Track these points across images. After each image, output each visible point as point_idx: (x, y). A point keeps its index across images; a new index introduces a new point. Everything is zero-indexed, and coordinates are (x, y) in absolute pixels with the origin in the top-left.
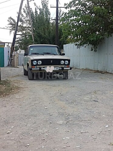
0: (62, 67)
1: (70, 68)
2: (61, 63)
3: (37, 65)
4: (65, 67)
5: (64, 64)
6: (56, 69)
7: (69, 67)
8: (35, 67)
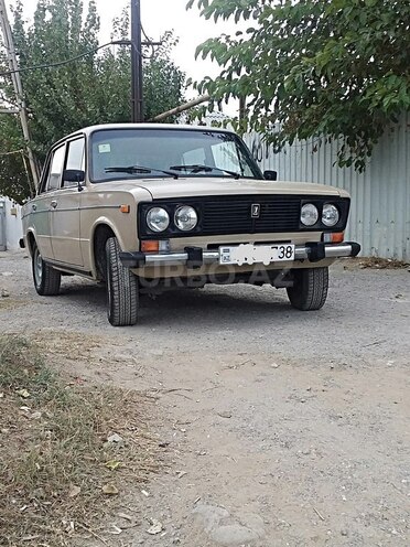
3: (172, 232)
5: (320, 227)
6: (279, 252)
8: (163, 245)
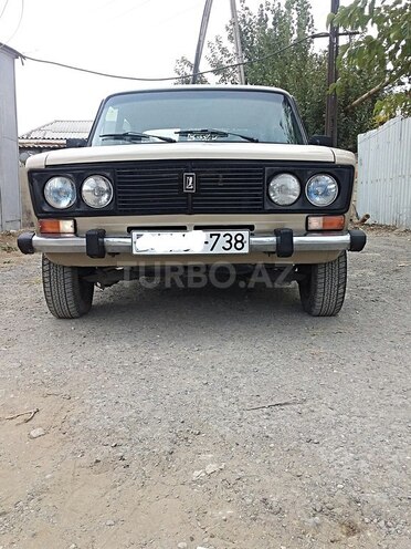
0: (276, 233)
1: (347, 238)
2: (276, 197)
3: (79, 209)
4: (309, 232)
5: (303, 206)
6: (223, 241)
7: (339, 231)
